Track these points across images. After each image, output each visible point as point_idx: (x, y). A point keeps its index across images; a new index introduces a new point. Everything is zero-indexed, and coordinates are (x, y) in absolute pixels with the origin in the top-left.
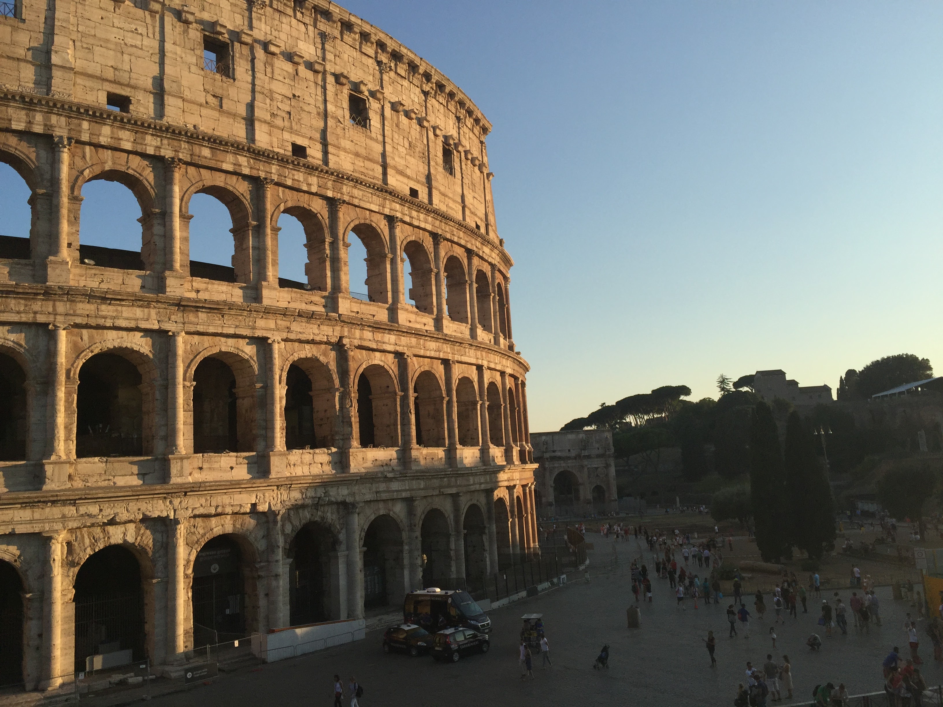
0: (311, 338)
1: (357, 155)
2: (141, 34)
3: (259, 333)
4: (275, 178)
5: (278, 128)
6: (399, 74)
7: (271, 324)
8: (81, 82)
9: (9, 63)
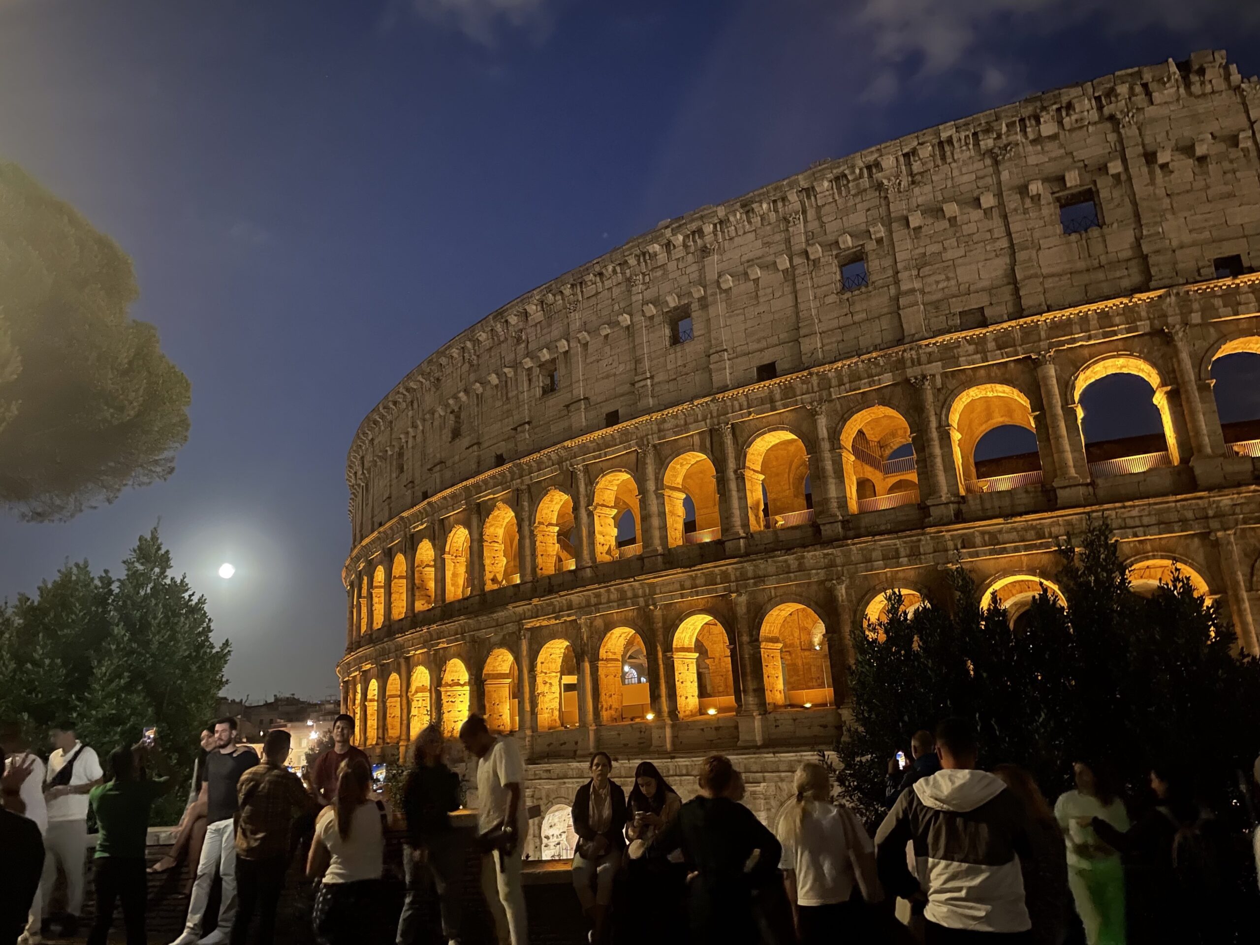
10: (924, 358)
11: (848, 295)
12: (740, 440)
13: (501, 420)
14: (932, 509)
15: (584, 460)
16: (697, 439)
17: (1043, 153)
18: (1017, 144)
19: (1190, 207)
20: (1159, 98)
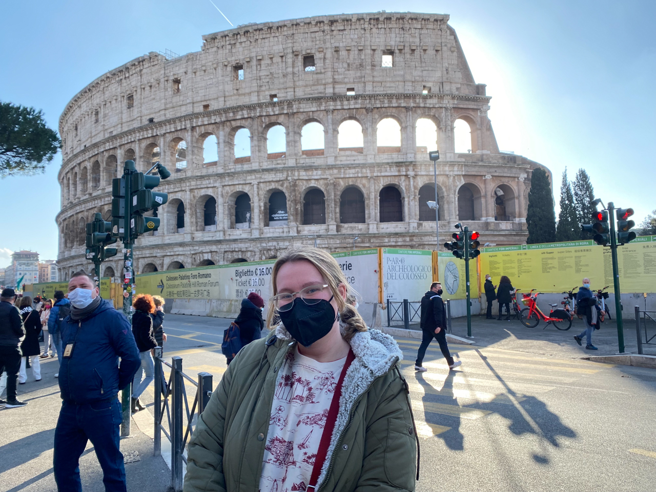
0: (271, 180)
1: (306, 86)
2: (212, 78)
3: (248, 182)
4: (258, 114)
5: (263, 91)
7: (253, 177)
8: (195, 105)
9: (178, 108)
17: (126, 82)
18: (121, 79)
19: (147, 102)
20: (145, 66)
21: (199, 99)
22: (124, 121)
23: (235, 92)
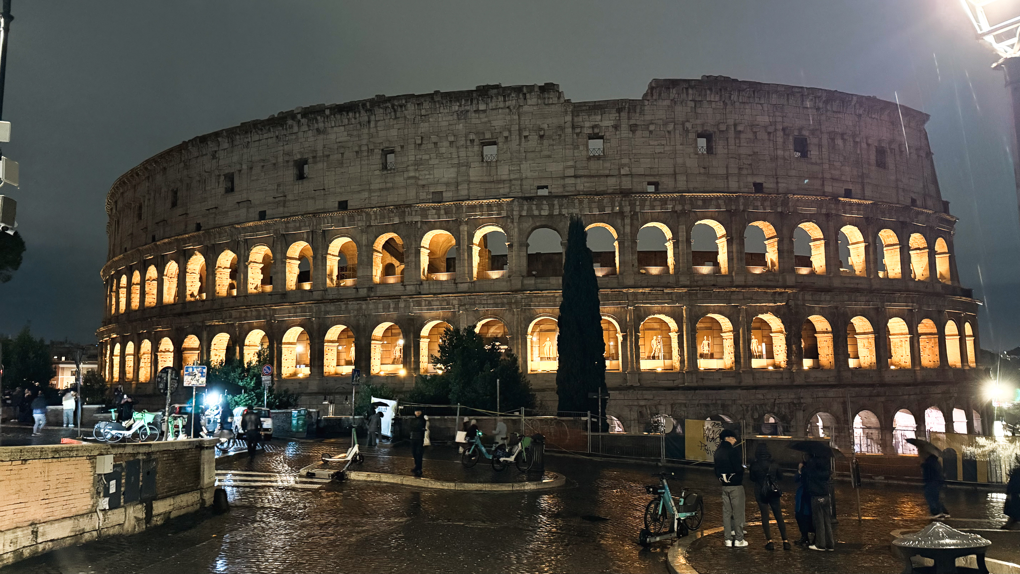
2: (663, 145)
6: (834, 112)
8: (635, 180)
9: (602, 179)
10: (414, 213)
11: (385, 172)
12: (327, 239)
13: (200, 203)
14: (407, 287)
15: (245, 236)
16: (305, 236)
17: (479, 118)
18: (468, 111)
19: (533, 160)
20: (529, 102)
21: (641, 171)
22: (472, 179)
23: (702, 171)
